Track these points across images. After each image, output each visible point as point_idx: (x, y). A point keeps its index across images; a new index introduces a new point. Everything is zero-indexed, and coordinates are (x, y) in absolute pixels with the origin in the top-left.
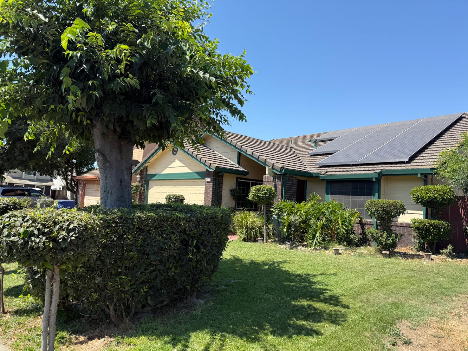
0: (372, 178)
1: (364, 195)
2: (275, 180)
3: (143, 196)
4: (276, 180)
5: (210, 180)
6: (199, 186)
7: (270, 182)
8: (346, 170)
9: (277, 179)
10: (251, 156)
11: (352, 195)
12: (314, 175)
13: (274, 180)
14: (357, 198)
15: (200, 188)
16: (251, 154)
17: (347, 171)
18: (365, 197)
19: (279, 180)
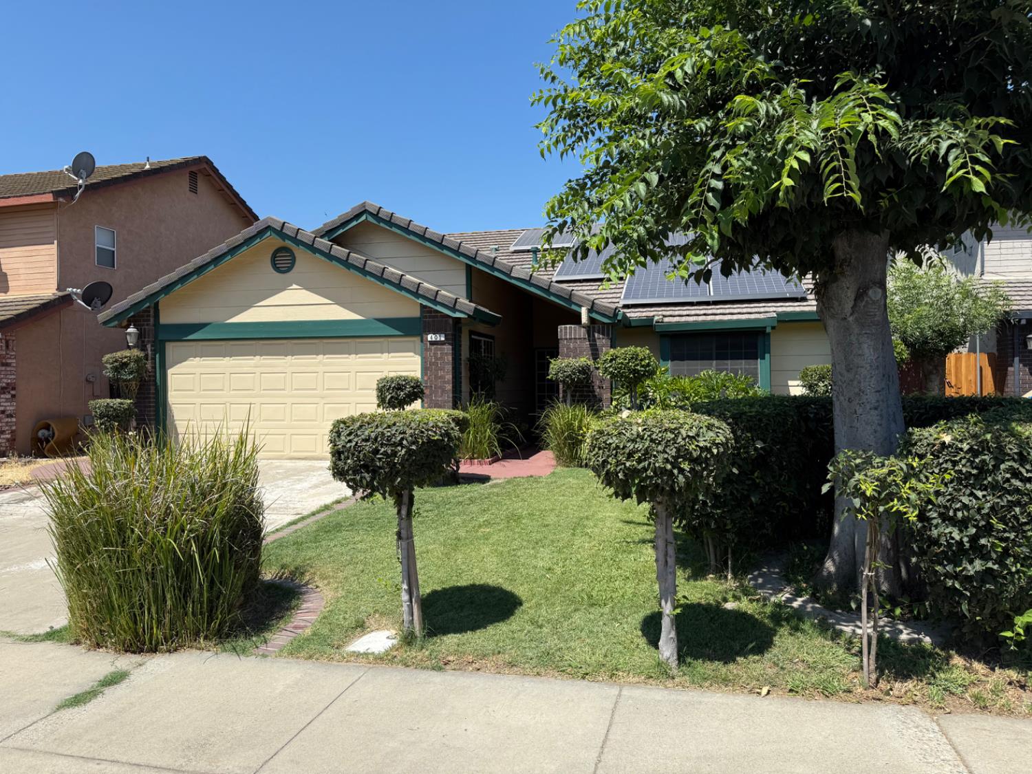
0: (765, 327)
1: (742, 359)
2: (594, 336)
3: (152, 388)
4: (596, 335)
5: (443, 339)
6: (389, 353)
7: (578, 341)
8: (702, 312)
9: (599, 333)
10: (528, 282)
11: (716, 359)
12: (633, 324)
13: (589, 336)
14: (727, 364)
15: (392, 357)
16: (528, 279)
17: (705, 315)
18: (743, 361)
19: (603, 334)
